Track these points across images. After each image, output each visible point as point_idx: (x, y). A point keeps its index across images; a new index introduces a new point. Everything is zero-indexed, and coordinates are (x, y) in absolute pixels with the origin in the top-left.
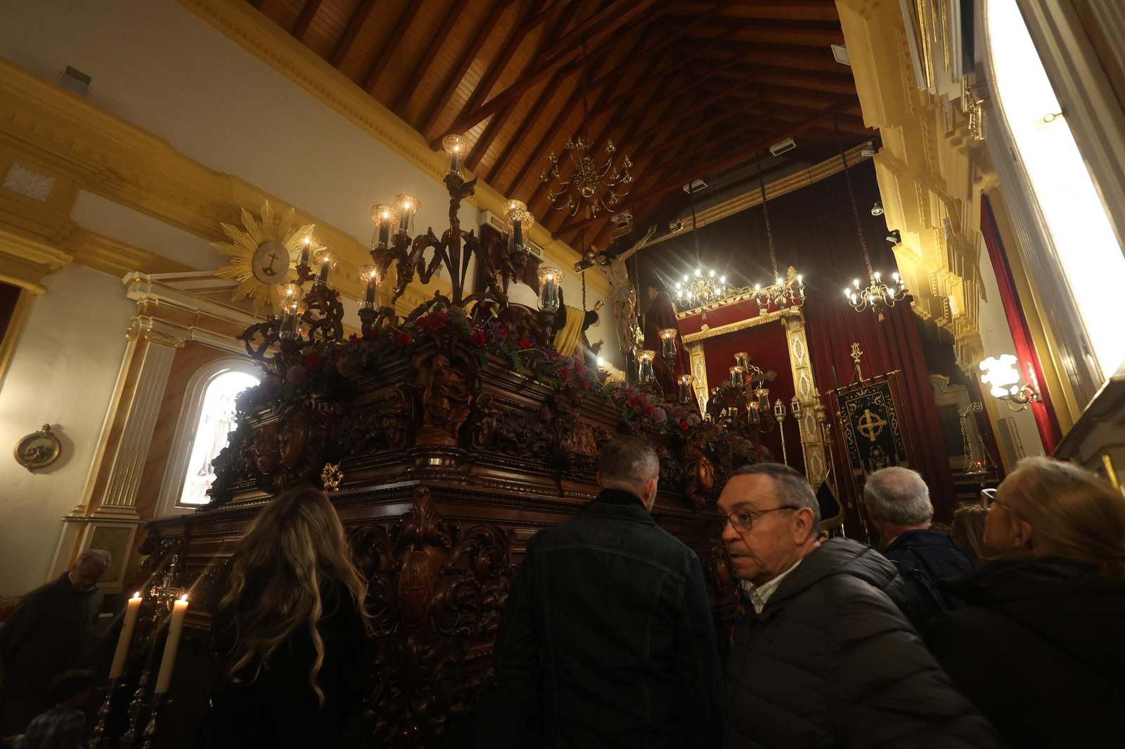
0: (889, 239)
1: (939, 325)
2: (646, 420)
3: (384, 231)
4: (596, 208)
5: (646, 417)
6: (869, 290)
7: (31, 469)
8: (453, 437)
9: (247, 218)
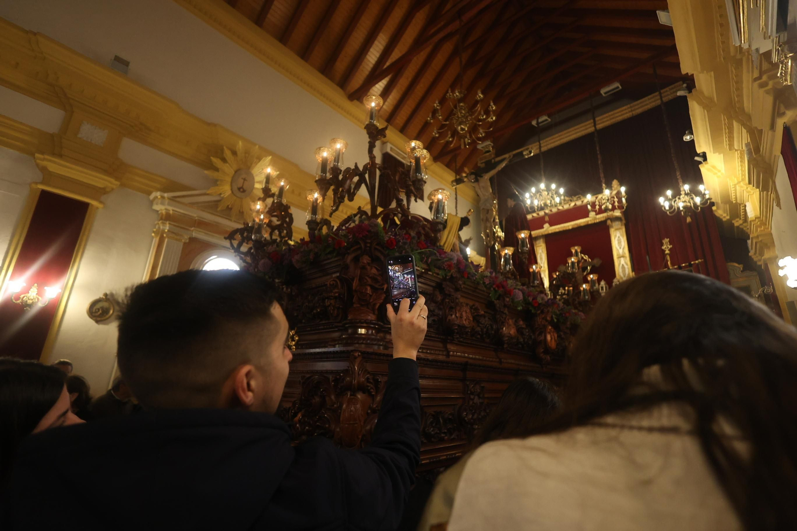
0: (697, 158)
1: (736, 224)
2: (508, 300)
3: (324, 164)
4: (468, 140)
5: (508, 297)
6: (679, 198)
7: (97, 322)
8: (374, 314)
9: (228, 154)
